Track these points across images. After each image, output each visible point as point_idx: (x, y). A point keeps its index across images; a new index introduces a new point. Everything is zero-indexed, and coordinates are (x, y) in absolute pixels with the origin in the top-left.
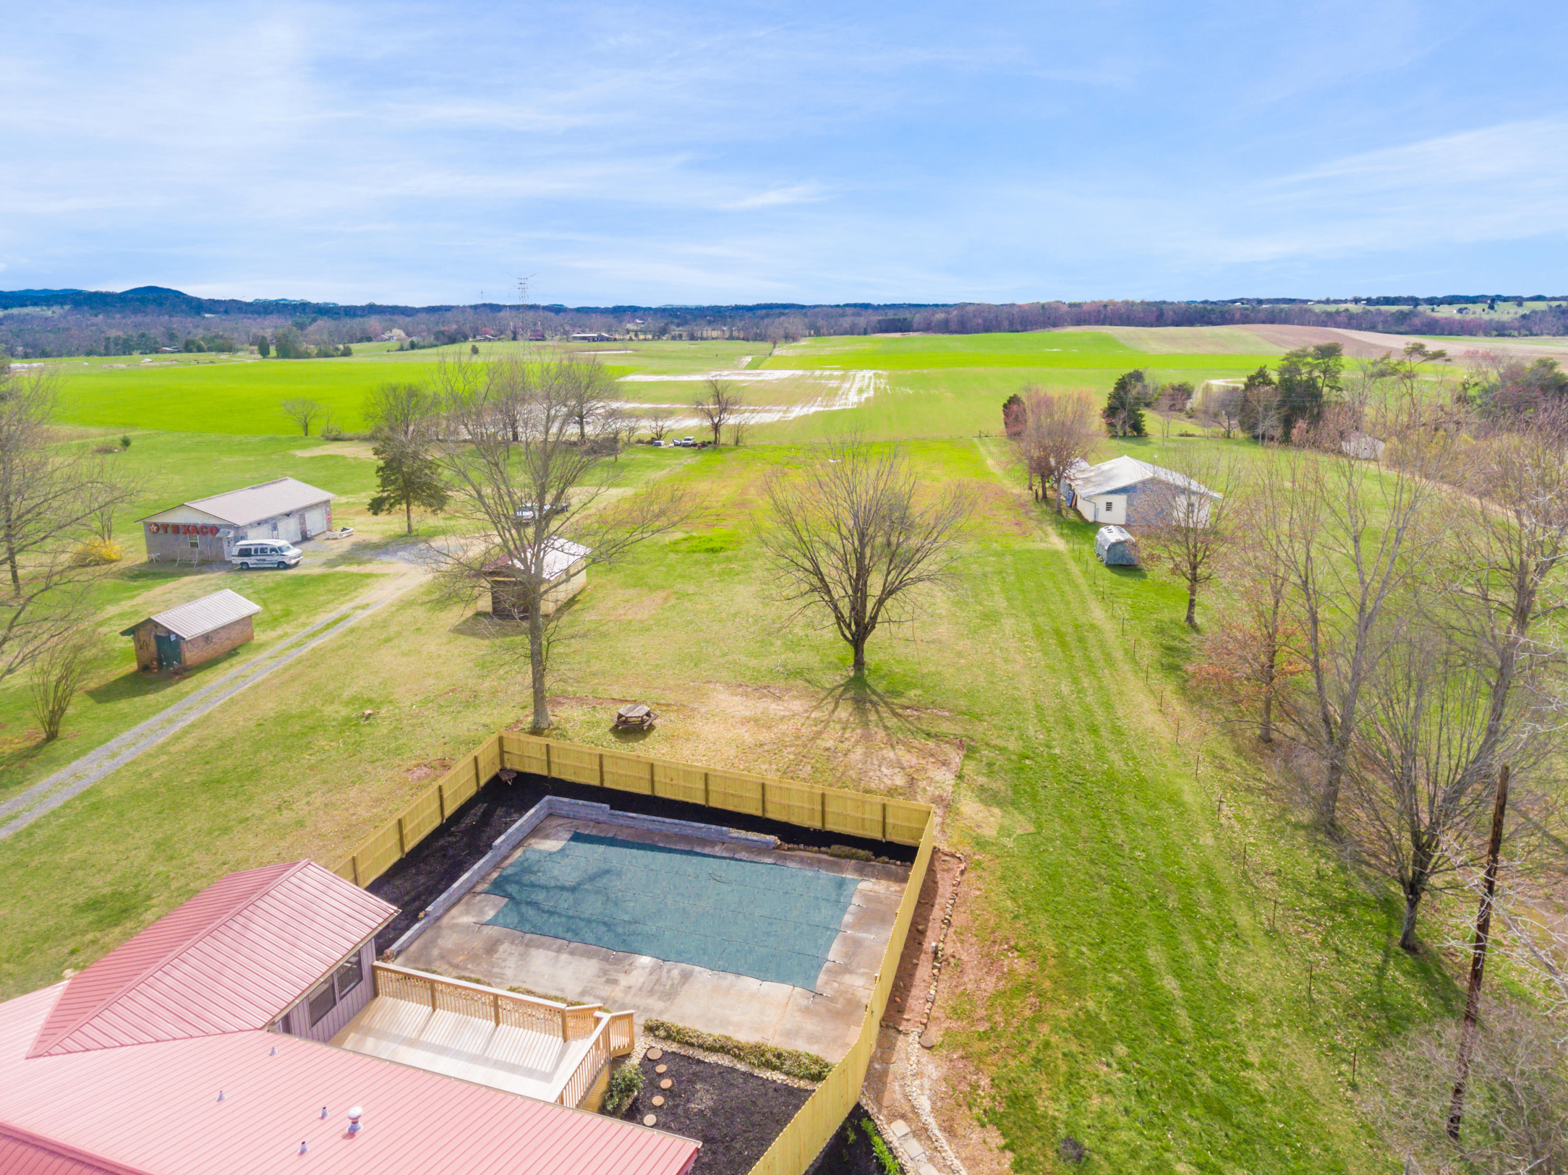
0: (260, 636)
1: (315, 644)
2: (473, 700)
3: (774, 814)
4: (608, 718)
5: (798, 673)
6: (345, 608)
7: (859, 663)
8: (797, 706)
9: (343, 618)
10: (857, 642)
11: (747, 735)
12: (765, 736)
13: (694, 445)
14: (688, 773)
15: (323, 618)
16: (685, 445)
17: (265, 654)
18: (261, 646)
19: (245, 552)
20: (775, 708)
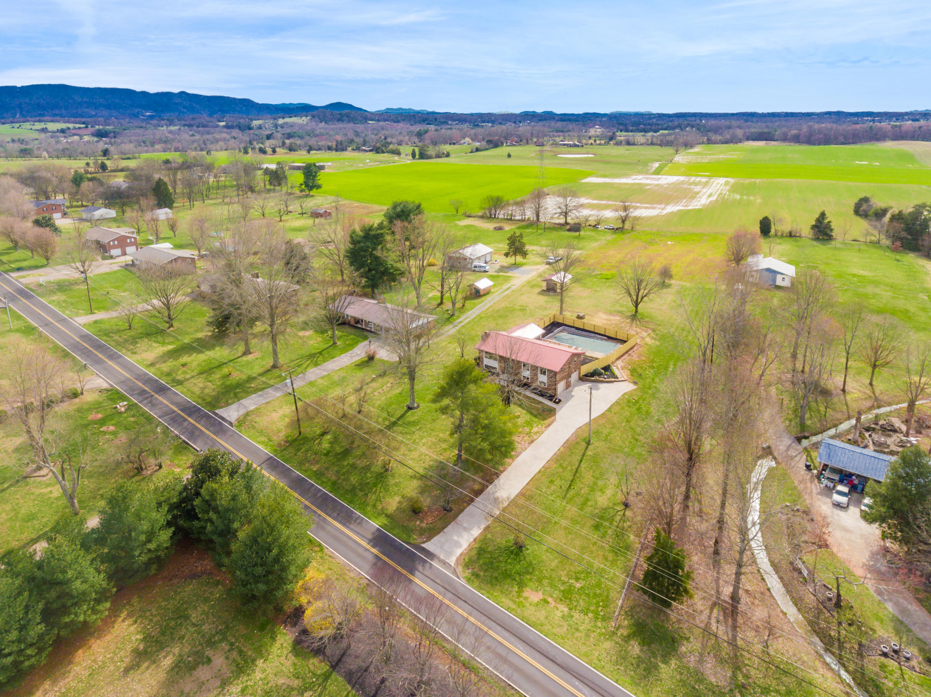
0: (492, 290)
1: (506, 293)
2: (546, 308)
3: (607, 334)
4: (576, 315)
5: (620, 312)
6: (509, 285)
7: (636, 311)
8: (618, 318)
9: (509, 288)
10: (636, 307)
11: (605, 322)
12: (609, 323)
13: (613, 229)
14: (591, 325)
15: (505, 287)
16: (609, 229)
17: (496, 294)
18: (494, 293)
19: (476, 267)
20: (612, 318)
